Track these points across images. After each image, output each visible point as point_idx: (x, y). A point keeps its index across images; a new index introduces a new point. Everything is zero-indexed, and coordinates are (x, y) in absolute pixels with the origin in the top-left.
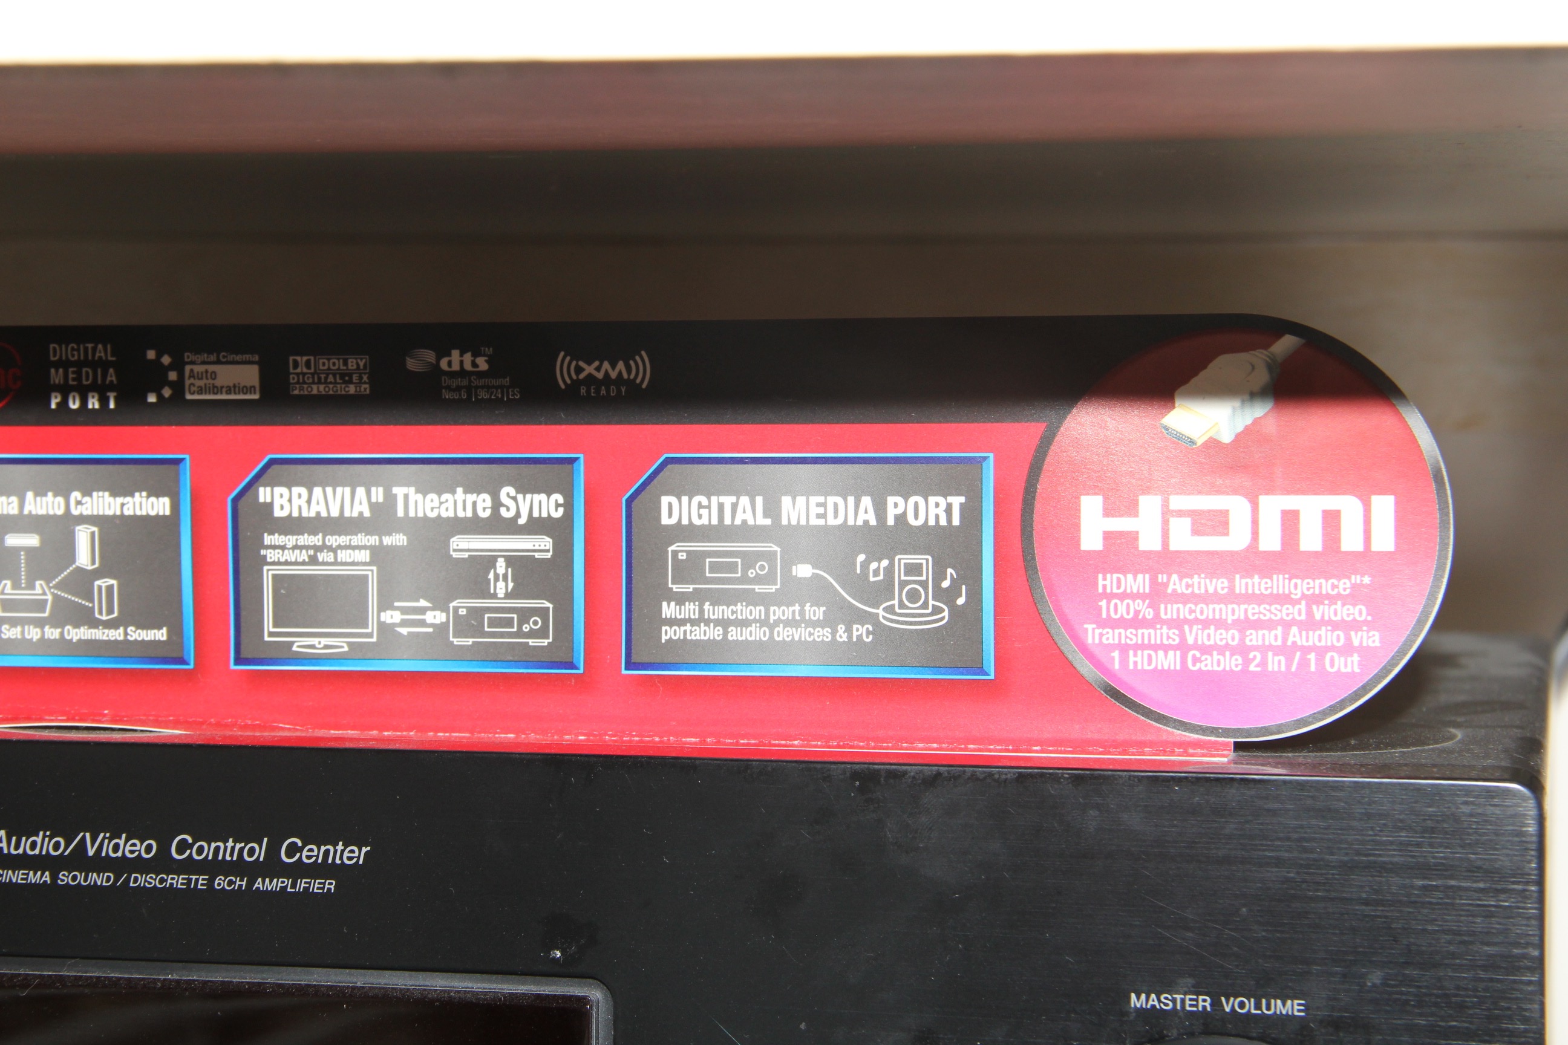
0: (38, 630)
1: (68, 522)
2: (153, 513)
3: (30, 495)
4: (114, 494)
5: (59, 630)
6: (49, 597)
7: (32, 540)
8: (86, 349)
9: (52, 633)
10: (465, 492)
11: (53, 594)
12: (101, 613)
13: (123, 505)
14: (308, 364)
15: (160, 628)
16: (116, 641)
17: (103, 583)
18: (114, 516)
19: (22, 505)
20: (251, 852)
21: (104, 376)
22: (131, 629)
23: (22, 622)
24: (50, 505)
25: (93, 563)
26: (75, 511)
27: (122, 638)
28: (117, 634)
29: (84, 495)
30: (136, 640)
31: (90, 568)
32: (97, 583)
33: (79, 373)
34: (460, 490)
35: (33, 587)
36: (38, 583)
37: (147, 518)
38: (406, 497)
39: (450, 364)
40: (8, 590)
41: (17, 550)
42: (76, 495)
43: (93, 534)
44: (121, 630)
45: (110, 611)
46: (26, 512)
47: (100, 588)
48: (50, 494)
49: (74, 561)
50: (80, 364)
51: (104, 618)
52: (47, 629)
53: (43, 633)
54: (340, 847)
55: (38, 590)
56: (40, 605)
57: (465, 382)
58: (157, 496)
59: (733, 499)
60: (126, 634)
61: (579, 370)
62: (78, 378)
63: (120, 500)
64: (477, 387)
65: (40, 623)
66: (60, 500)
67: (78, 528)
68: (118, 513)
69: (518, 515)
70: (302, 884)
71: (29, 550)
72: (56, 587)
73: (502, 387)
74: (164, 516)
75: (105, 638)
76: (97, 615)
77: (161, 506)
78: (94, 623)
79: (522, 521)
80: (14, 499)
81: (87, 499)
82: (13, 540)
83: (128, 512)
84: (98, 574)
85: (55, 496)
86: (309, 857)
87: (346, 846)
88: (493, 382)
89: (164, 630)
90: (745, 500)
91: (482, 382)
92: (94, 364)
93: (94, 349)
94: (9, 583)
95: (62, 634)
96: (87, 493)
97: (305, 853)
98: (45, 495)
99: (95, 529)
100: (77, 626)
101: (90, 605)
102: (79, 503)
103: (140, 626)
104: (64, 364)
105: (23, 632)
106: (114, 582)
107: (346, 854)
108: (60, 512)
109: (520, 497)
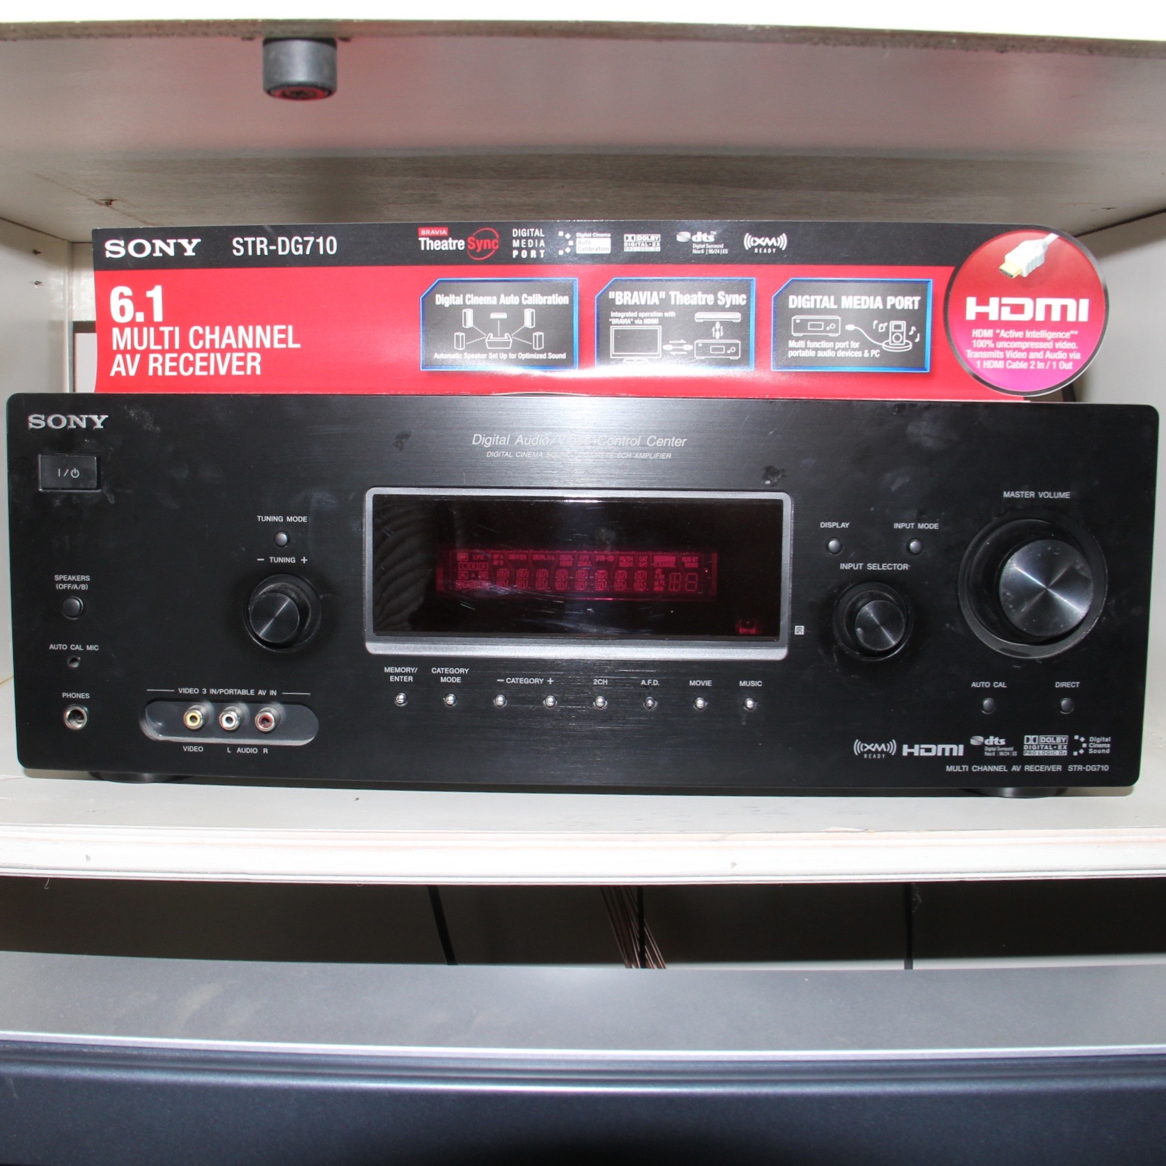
0: (506, 355)
1: (521, 308)
2: (561, 303)
3: (502, 296)
4: (543, 295)
5: (516, 355)
6: (511, 340)
7: (504, 316)
8: (530, 232)
9: (513, 356)
10: (702, 294)
11: (513, 339)
12: (536, 347)
13: (547, 300)
14: (633, 238)
15: (563, 353)
16: (543, 359)
17: (537, 334)
18: (543, 305)
19: (498, 300)
20: (634, 442)
21: (539, 242)
22: (550, 354)
23: (498, 351)
24: (513, 300)
25: (532, 325)
26: (524, 303)
27: (545, 358)
28: (543, 356)
29: (528, 296)
30: (552, 359)
31: (531, 327)
32: (534, 334)
33: (527, 242)
34: (700, 293)
35: (504, 337)
36: (506, 334)
37: (558, 306)
38: (675, 296)
39: (697, 238)
40: (492, 337)
41: (496, 320)
42: (525, 296)
43: (532, 313)
44: (545, 354)
45: (540, 346)
46: (501, 303)
47: (535, 336)
48: (512, 295)
49: (523, 324)
50: (527, 238)
51: (537, 349)
52: (510, 354)
53: (508, 356)
54: (673, 439)
55: (506, 337)
56: (507, 344)
57: (703, 246)
58: (563, 295)
59: (821, 297)
60: (547, 356)
61: (755, 242)
62: (527, 244)
63: (545, 298)
64: (708, 249)
65: (506, 352)
66: (517, 298)
67: (526, 310)
68: (545, 303)
69: (726, 304)
70: (656, 456)
71: (502, 320)
72: (515, 336)
73: (720, 249)
74: (566, 305)
75: (538, 358)
76: (534, 348)
77: (564, 300)
78: (533, 351)
79: (727, 306)
80: (495, 298)
81: (530, 297)
82: (493, 316)
83: (549, 303)
84: (535, 330)
85: (514, 296)
86: (659, 444)
87: (676, 438)
88: (716, 246)
89: (565, 354)
90: (826, 298)
91: (711, 246)
92: (534, 238)
93: (534, 232)
94: (492, 334)
95: (517, 356)
96: (530, 294)
97: (658, 442)
98: (510, 296)
99: (534, 311)
100: (524, 352)
101: (531, 343)
102: (526, 299)
103: (554, 352)
104: (520, 238)
105: (499, 356)
106: (542, 333)
107: (676, 442)
108: (517, 303)
109: (727, 296)
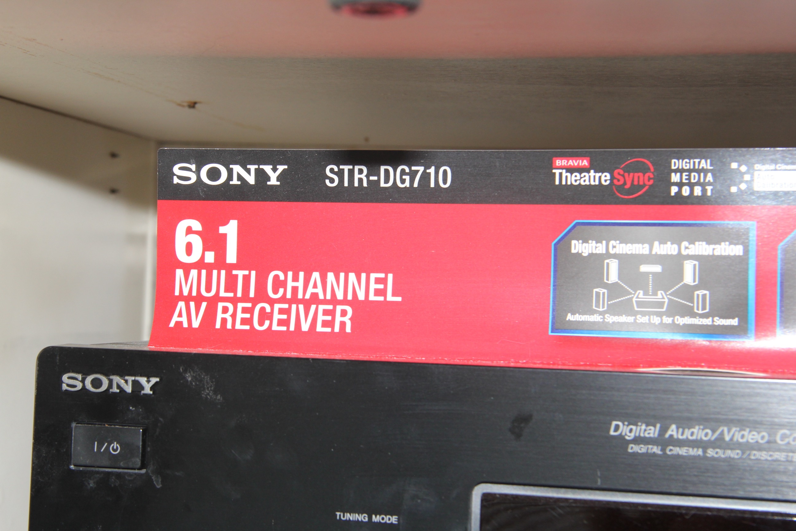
0: (659, 318)
1: (680, 259)
2: (732, 254)
3: (656, 243)
4: (709, 243)
5: (672, 318)
6: (666, 300)
7: (657, 269)
8: (694, 163)
9: (667, 320)
11: (668, 298)
12: (698, 309)
13: (714, 249)
15: (733, 318)
16: (707, 325)
17: (700, 293)
18: (709, 256)
19: (651, 249)
21: (705, 177)
22: (716, 319)
23: (649, 314)
24: (670, 249)
25: (694, 281)
26: (684, 252)
27: (710, 323)
28: (707, 321)
29: (690, 244)
30: (719, 325)
31: (692, 284)
32: (696, 293)
33: (689, 176)
35: (656, 295)
36: (659, 292)
37: (728, 257)
40: (641, 295)
41: (647, 274)
42: (685, 244)
43: (695, 265)
44: (710, 319)
45: (704, 308)
46: (654, 253)
47: (698, 295)
48: (669, 243)
49: (682, 280)
50: (690, 171)
51: (700, 312)
52: (664, 317)
53: (662, 320)
55: (659, 296)
56: (661, 305)
58: (736, 244)
60: (713, 321)
62: (689, 179)
63: (712, 246)
65: (660, 315)
66: (676, 246)
67: (685, 262)
68: (711, 254)
71: (655, 274)
72: (670, 295)
74: (739, 256)
75: (700, 323)
76: (696, 311)
77: (737, 250)
78: (693, 315)
80: (647, 246)
81: (692, 246)
82: (644, 268)
83: (717, 253)
84: (697, 288)
85: (672, 244)
89: (736, 319)
92: (699, 171)
93: (699, 163)
94: (641, 292)
95: (673, 321)
96: (692, 242)
98: (666, 243)
99: (697, 263)
100: (682, 316)
101: (692, 305)
102: (686, 248)
103: (722, 317)
104: (681, 171)
105: (649, 320)
106: (707, 292)
108: (675, 253)
